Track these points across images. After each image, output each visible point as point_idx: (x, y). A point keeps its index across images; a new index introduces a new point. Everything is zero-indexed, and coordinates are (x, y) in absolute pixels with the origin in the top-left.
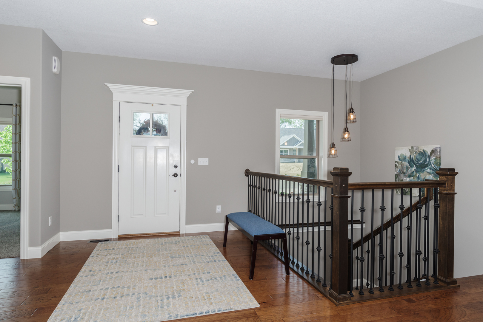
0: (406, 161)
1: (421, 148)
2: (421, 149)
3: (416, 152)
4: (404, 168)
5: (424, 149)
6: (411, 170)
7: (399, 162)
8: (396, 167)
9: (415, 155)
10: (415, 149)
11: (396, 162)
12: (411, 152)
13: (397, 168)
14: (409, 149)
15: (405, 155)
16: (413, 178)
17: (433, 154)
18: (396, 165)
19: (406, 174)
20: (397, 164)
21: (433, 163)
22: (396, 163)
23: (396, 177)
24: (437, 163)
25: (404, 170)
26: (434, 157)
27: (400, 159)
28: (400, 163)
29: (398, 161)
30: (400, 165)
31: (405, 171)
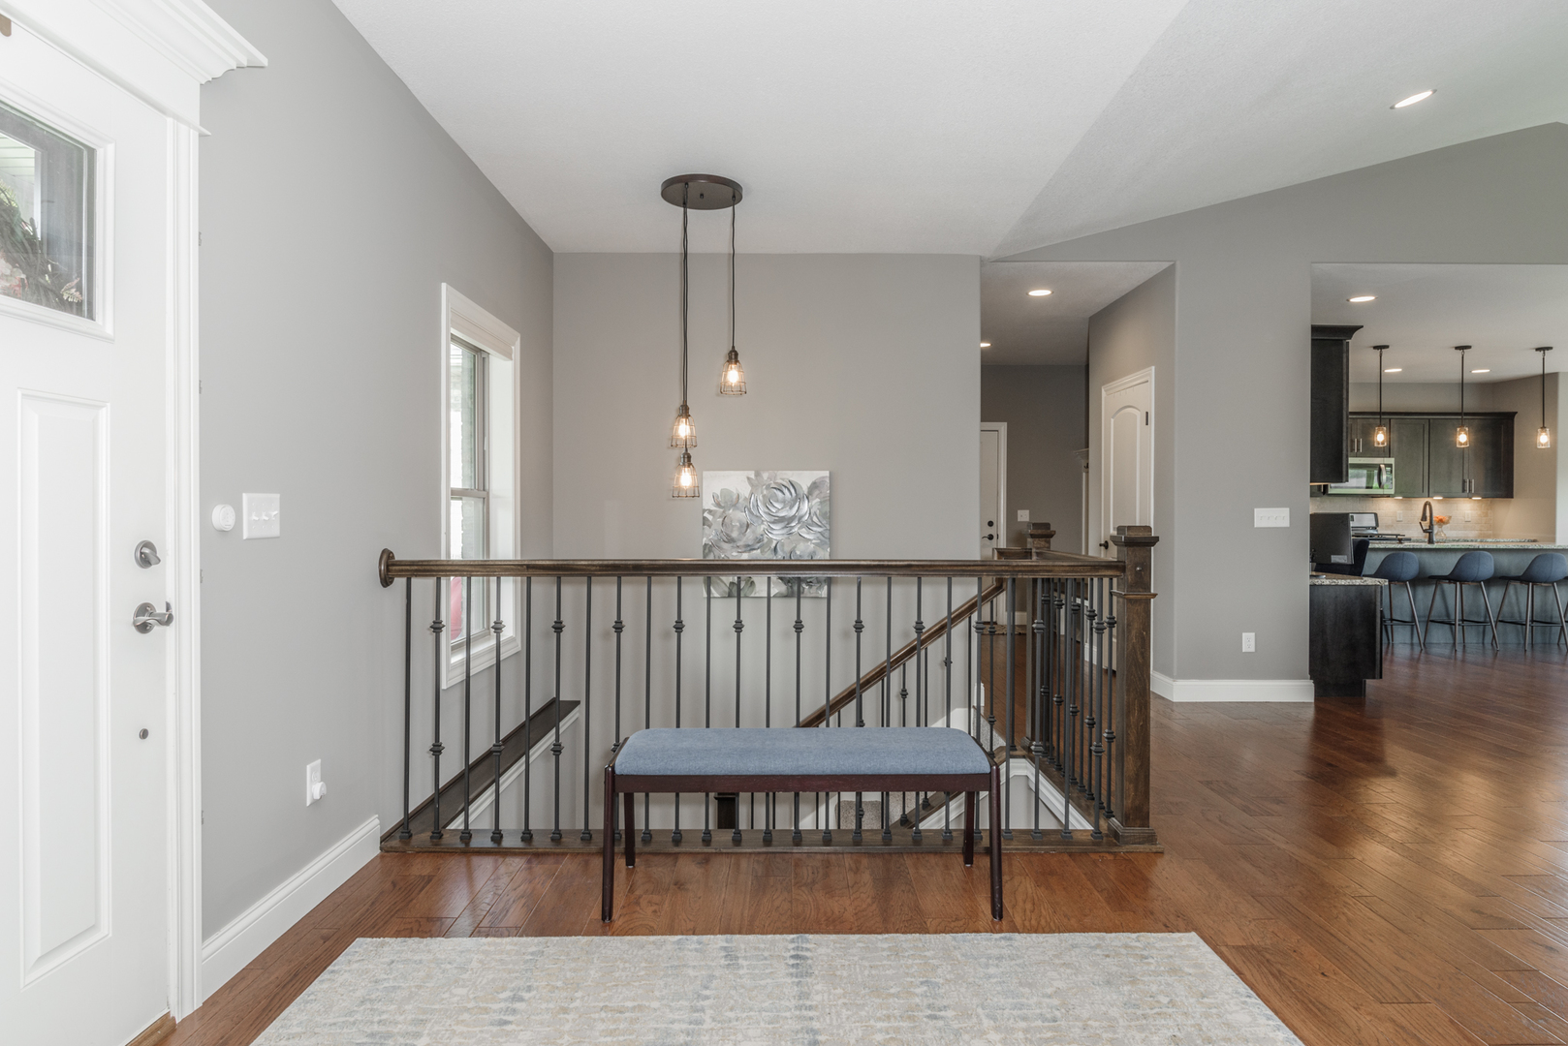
0: (738, 509)
1: (785, 477)
2: (783, 479)
3: (769, 485)
4: (733, 526)
5: (791, 479)
6: (754, 532)
7: (716, 512)
8: (704, 524)
9: (765, 492)
10: (765, 478)
11: (704, 511)
12: (752, 485)
13: (710, 527)
14: (748, 478)
15: (735, 492)
16: (759, 551)
17: (816, 492)
18: (704, 518)
19: (740, 543)
20: (710, 517)
21: (815, 513)
22: (706, 515)
23: (707, 551)
24: (826, 513)
25: (732, 531)
26: (818, 500)
27: (718, 505)
28: (718, 514)
29: (713, 508)
30: (721, 520)
31: (734, 535)
